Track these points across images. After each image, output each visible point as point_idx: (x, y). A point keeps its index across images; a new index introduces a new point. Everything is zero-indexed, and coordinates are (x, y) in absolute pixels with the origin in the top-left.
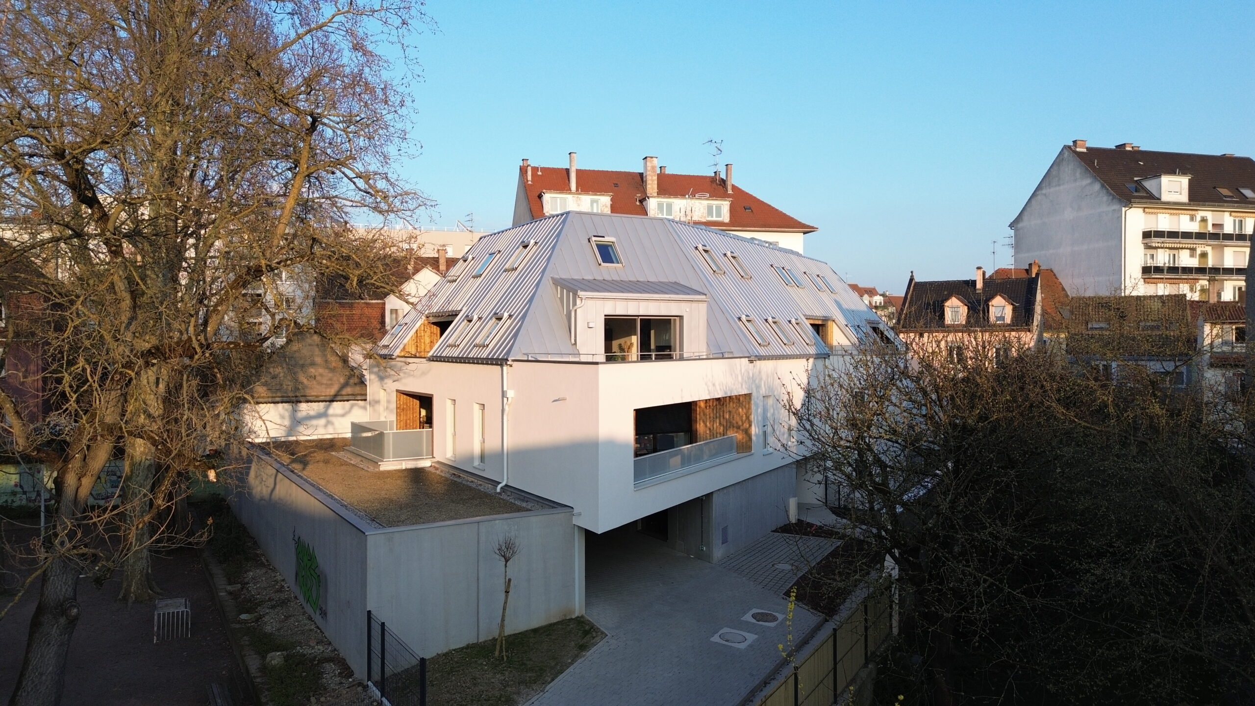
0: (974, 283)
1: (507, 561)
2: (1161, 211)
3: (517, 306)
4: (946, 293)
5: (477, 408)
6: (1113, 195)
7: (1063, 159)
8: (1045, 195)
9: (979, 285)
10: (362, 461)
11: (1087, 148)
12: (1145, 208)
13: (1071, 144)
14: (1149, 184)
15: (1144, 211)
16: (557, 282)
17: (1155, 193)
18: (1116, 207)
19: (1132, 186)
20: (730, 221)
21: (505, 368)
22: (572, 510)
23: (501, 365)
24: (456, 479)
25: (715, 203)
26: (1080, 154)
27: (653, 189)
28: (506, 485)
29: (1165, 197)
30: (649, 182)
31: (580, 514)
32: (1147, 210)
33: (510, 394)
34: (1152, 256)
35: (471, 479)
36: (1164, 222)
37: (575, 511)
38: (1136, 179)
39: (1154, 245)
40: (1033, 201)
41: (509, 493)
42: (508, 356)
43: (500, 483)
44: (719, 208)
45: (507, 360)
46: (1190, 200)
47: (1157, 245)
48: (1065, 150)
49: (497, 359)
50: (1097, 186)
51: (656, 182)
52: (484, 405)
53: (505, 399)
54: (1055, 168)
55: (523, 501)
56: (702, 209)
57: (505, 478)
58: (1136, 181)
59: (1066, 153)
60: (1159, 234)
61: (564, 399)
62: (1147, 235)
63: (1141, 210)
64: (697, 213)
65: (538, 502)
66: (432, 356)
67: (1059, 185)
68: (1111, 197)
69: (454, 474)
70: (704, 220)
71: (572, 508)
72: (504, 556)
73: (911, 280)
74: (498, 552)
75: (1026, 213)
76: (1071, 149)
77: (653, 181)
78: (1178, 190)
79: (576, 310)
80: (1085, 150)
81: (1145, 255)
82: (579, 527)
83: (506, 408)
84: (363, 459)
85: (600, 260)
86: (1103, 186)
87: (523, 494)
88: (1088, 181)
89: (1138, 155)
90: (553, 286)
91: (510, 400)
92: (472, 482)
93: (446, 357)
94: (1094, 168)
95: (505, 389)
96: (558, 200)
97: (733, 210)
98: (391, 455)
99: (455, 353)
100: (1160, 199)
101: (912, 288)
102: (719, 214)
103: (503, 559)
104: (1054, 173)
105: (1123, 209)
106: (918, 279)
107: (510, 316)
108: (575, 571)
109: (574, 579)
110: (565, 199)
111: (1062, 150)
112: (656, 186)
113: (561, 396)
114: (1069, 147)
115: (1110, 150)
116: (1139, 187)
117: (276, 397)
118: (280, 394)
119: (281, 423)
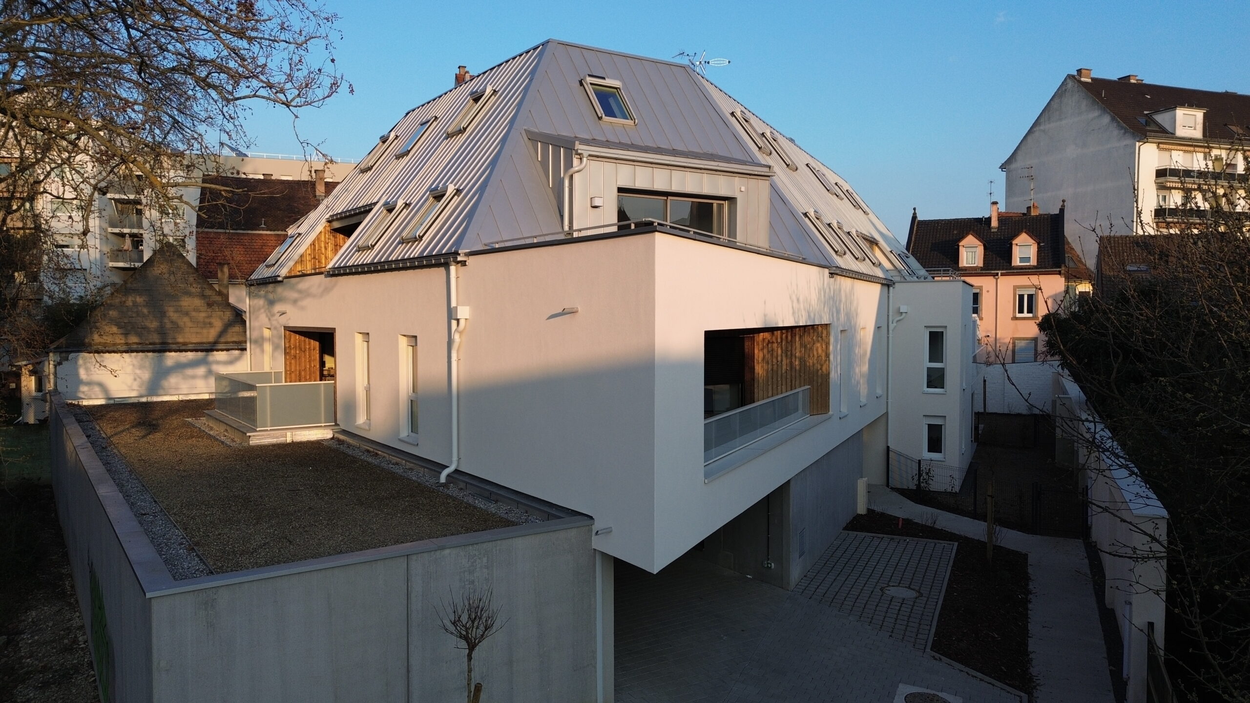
0: (989, 220)
1: (472, 647)
2: (1176, 147)
3: (470, 177)
4: (955, 232)
5: (403, 342)
6: (1125, 129)
7: (1066, 90)
8: (1044, 131)
9: (994, 223)
10: (226, 430)
11: (1092, 79)
12: (1159, 143)
13: (1075, 73)
14: (1161, 118)
15: (1158, 147)
16: (534, 138)
17: (1168, 128)
18: (1128, 141)
19: (1143, 120)
21: (453, 268)
22: (589, 522)
23: (446, 265)
24: (370, 460)
26: (1085, 84)
28: (456, 471)
29: (1180, 132)
31: (608, 531)
32: (1161, 146)
33: (463, 312)
34: (1164, 198)
35: (395, 460)
36: (1179, 159)
37: (597, 526)
38: (1146, 112)
39: (1168, 184)
40: (1029, 138)
41: (462, 485)
42: (458, 248)
43: (448, 467)
45: (456, 253)
46: (1204, 135)
47: (1171, 185)
48: (1068, 80)
49: (439, 255)
50: (1106, 119)
52: (415, 337)
53: (454, 323)
54: (1057, 100)
55: (488, 499)
57: (455, 458)
58: (1147, 114)
59: (1070, 83)
60: (1174, 172)
61: (573, 312)
62: (1161, 173)
63: (1154, 146)
65: (518, 502)
66: (334, 268)
67: (1061, 120)
68: (1123, 131)
69: (368, 451)
71: (591, 518)
72: (466, 638)
73: (914, 217)
74: (452, 628)
75: (1020, 153)
76: (1076, 79)
78: (1192, 125)
79: (571, 177)
80: (1089, 80)
81: (1158, 196)
82: (604, 555)
83: (456, 337)
84: (228, 428)
85: (600, 111)
86: (1113, 119)
87: (488, 487)
88: (1096, 113)
89: (1143, 88)
90: (529, 144)
91: (462, 322)
92: (397, 464)
93: (353, 266)
94: (1101, 99)
95: (453, 304)
98: (269, 424)
99: (367, 258)
100: (1175, 134)
101: (915, 227)
103: (463, 644)
104: (1055, 105)
105: (1137, 143)
106: (920, 218)
107: (458, 192)
108: (595, 637)
109: (594, 652)
111: (1065, 79)
113: (567, 306)
114: (1073, 76)
115: (1115, 81)
116: (1150, 121)
117: (127, 344)
118: (133, 339)
119: (135, 380)
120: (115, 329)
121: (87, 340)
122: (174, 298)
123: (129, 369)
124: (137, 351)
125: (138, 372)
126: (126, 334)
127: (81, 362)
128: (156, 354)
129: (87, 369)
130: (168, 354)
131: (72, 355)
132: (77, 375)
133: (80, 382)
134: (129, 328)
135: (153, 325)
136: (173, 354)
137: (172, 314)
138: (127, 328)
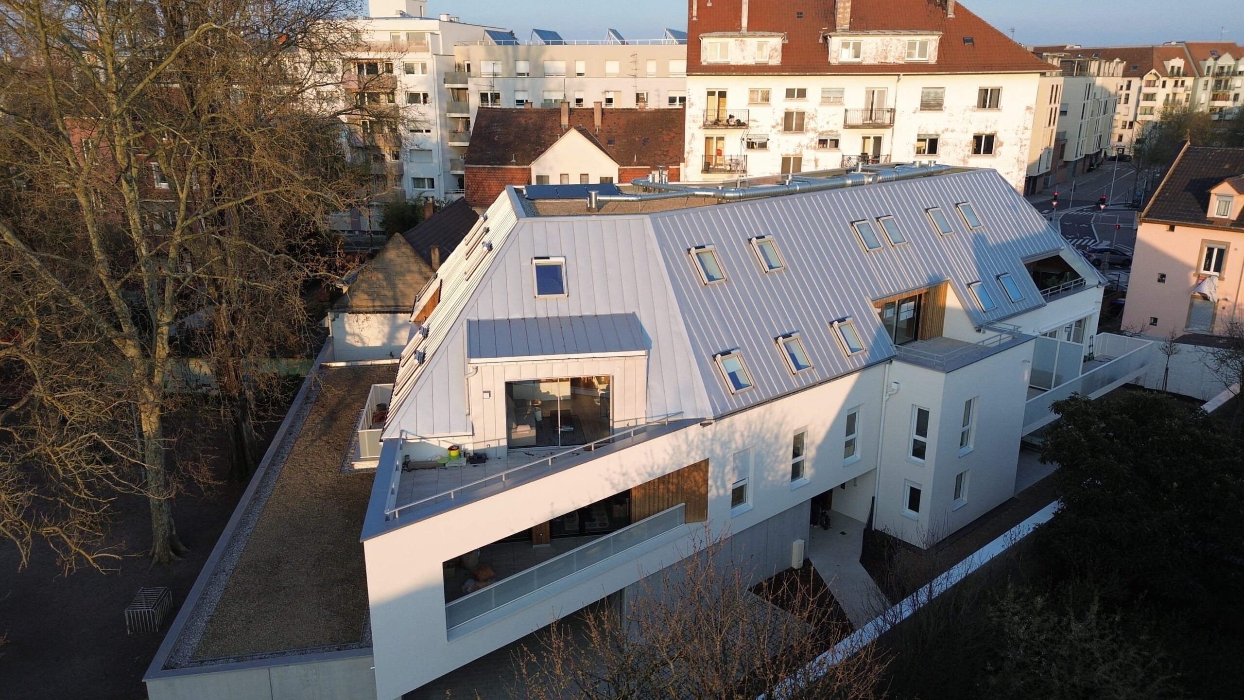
20: (938, 61)
25: (918, 39)
27: (844, 18)
30: (840, 10)
44: (924, 46)
51: (849, 10)
56: (900, 49)
64: (892, 53)
70: (901, 62)
77: (845, 8)
96: (719, 44)
97: (942, 47)
102: (923, 52)
110: (727, 44)
112: (848, 15)
117: (374, 306)
118: (377, 303)
119: (379, 332)
120: (366, 297)
121: (349, 304)
122: (402, 274)
123: (376, 325)
124: (380, 312)
125: (381, 326)
126: (373, 300)
127: (346, 319)
128: (392, 315)
129: (349, 324)
130: (399, 314)
131: (341, 315)
132: (344, 327)
133: (346, 333)
134: (375, 296)
135: (389, 294)
136: (402, 315)
137: (400, 286)
138: (373, 295)
